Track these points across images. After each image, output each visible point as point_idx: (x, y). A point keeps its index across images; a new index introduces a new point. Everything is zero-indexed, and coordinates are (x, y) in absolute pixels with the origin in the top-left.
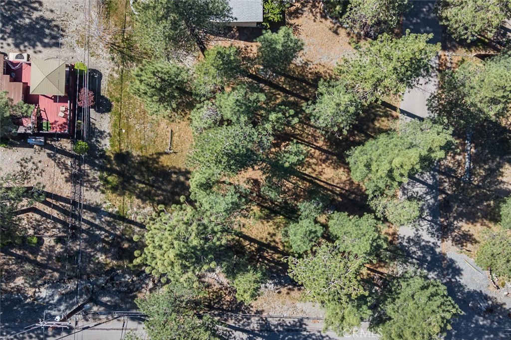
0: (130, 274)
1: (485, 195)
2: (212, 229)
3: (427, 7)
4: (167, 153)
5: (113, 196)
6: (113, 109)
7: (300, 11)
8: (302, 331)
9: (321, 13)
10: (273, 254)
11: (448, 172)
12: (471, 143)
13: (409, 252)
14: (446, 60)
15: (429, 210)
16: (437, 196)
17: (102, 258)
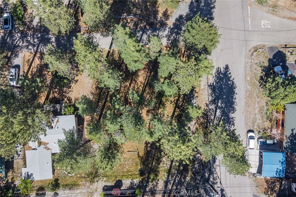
0: (195, 165)
1: (145, 7)
2: (170, 129)
3: (62, 41)
4: (138, 153)
5: (160, 176)
6: (120, 179)
7: (68, 98)
8: (214, 85)
9: (69, 89)
10: (180, 101)
11: (136, 25)
12: (122, 16)
13: (174, 40)
14: (85, 30)
15: (154, 32)
16: (147, 29)
17: (188, 178)
